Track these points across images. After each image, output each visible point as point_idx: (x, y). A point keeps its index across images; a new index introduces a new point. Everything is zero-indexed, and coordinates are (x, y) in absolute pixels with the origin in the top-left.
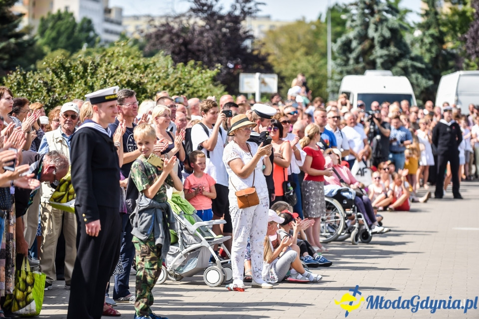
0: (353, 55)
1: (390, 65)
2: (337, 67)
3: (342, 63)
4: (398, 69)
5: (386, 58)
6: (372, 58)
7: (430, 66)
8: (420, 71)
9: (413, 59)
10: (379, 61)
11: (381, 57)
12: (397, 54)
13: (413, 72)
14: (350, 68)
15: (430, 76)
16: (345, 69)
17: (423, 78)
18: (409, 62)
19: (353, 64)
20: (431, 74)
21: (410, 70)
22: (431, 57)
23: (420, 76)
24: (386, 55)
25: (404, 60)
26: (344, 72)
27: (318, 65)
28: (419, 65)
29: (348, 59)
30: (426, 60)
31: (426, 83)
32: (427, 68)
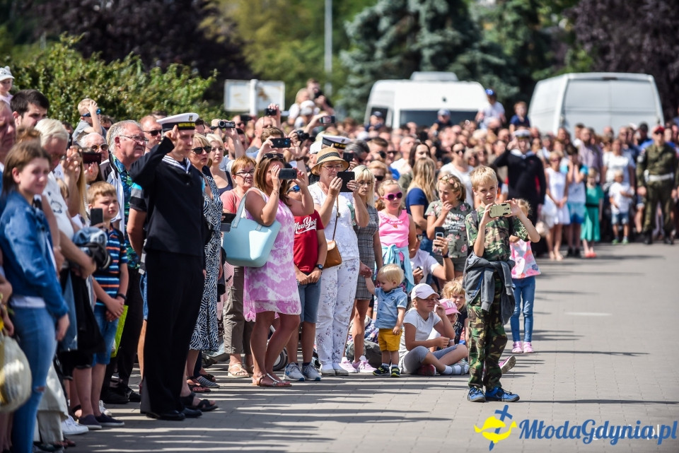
0: (382, 43)
1: (445, 60)
2: (355, 63)
3: (364, 56)
4: (460, 67)
5: (438, 48)
6: (415, 47)
7: (514, 61)
8: (497, 70)
9: (485, 50)
10: (427, 53)
11: (431, 46)
12: (458, 42)
13: (485, 72)
14: (376, 65)
15: (514, 79)
16: (368, 66)
17: (501, 82)
18: (479, 55)
19: (382, 59)
20: (515, 75)
21: (480, 68)
22: (516, 46)
23: (496, 79)
24: (440, 44)
25: (469, 52)
26: (367, 72)
27: (310, 56)
28: (495, 60)
29: (372, 50)
30: (508, 51)
31: (507, 90)
32: (509, 65)
